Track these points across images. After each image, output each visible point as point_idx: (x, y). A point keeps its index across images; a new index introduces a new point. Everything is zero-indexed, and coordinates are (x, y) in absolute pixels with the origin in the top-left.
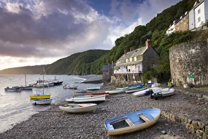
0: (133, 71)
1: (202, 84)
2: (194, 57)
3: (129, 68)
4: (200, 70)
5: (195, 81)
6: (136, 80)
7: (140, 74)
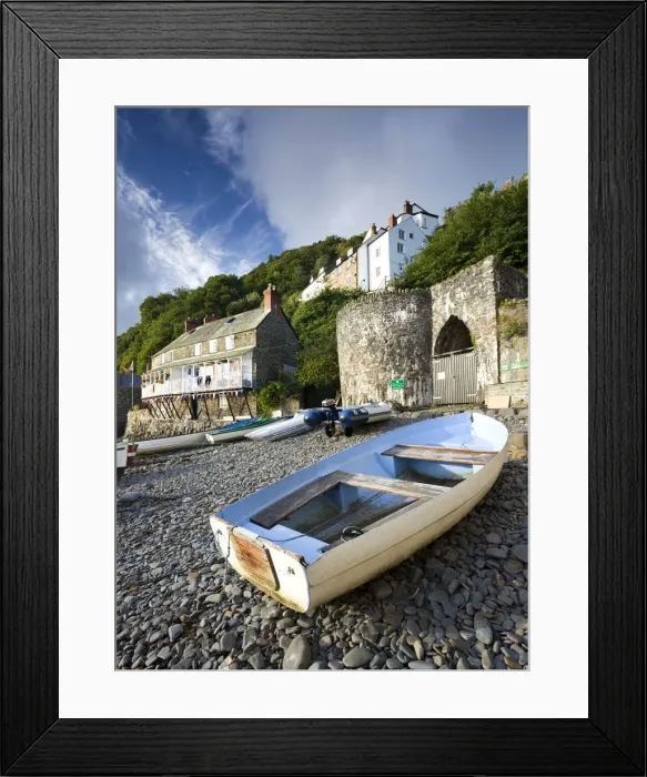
0: (223, 382)
1: (421, 403)
2: (404, 332)
3: (205, 372)
4: (416, 367)
5: (406, 397)
6: (231, 411)
7: (246, 391)
